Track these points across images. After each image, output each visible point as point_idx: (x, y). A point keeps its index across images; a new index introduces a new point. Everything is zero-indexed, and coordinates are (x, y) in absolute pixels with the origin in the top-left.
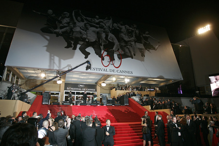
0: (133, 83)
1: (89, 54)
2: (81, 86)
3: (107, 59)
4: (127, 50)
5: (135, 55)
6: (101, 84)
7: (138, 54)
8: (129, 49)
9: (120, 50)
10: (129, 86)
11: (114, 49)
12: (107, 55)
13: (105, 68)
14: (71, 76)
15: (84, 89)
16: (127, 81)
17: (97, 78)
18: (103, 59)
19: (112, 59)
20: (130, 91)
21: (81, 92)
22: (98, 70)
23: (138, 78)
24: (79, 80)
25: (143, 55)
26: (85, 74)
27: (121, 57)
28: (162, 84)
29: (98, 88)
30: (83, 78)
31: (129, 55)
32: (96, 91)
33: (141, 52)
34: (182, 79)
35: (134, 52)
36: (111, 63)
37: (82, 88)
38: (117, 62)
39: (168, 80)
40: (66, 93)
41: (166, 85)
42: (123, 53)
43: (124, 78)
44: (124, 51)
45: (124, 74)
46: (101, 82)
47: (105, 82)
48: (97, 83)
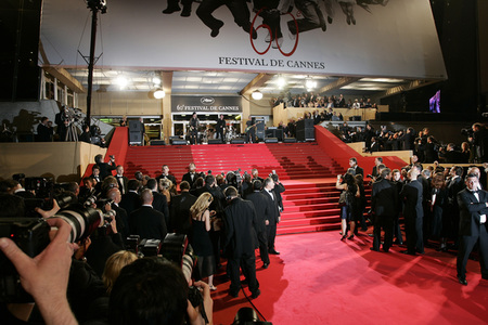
0: (325, 89)
1: (221, 24)
2: (207, 100)
3: (263, 33)
4: (311, 10)
5: (330, 21)
6: (250, 95)
7: (340, 17)
8: (315, 5)
9: (295, 11)
10: (315, 97)
11: (279, 8)
12: (264, 25)
13: (260, 57)
14: (184, 79)
15: (215, 108)
16: (311, 85)
17: (241, 81)
18: (254, 36)
19: (276, 34)
21: (207, 114)
22: (244, 62)
23: (336, 77)
24: (201, 88)
25: (351, 20)
26: (214, 74)
27: (296, 28)
28: (394, 91)
29: (245, 104)
30: (210, 82)
31: (318, 21)
32: (240, 110)
33: (346, 12)
34: (446, 77)
35: (329, 12)
36: (274, 43)
37: (209, 105)
38: (287, 41)
39: (407, 81)
40: (177, 118)
41: (402, 93)
42: (302, 17)
43: (304, 80)
45: (303, 69)
46: (250, 91)
47: (260, 89)
48: (241, 93)
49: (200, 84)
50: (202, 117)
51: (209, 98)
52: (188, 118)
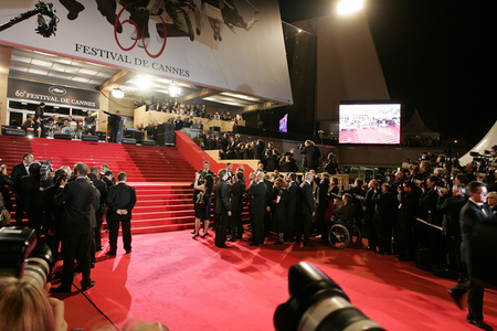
0: (189, 97)
1: (82, 8)
2: (57, 90)
3: (129, 30)
4: (181, 18)
5: (198, 33)
6: (110, 93)
7: (207, 31)
8: (186, 14)
9: (165, 14)
10: (179, 104)
11: (149, 7)
13: (124, 53)
14: (28, 61)
15: (67, 100)
16: (175, 90)
17: (100, 75)
18: (119, 29)
19: (143, 33)
20: (178, 115)
21: (57, 106)
22: (104, 54)
23: (200, 88)
24: (50, 75)
25: (217, 37)
26: (68, 62)
28: (251, 108)
29: (103, 100)
30: (62, 70)
31: (187, 30)
32: (97, 107)
33: (214, 27)
34: (292, 103)
35: (198, 24)
36: (140, 42)
37: (59, 96)
38: (154, 41)
39: (263, 101)
40: (13, 105)
41: (257, 111)
42: (171, 22)
43: (167, 85)
44: (174, 17)
45: (168, 74)
46: (111, 88)
47: (121, 87)
48: (99, 88)
49: (50, 71)
50: (50, 109)
51: (59, 88)
52: (30, 107)
